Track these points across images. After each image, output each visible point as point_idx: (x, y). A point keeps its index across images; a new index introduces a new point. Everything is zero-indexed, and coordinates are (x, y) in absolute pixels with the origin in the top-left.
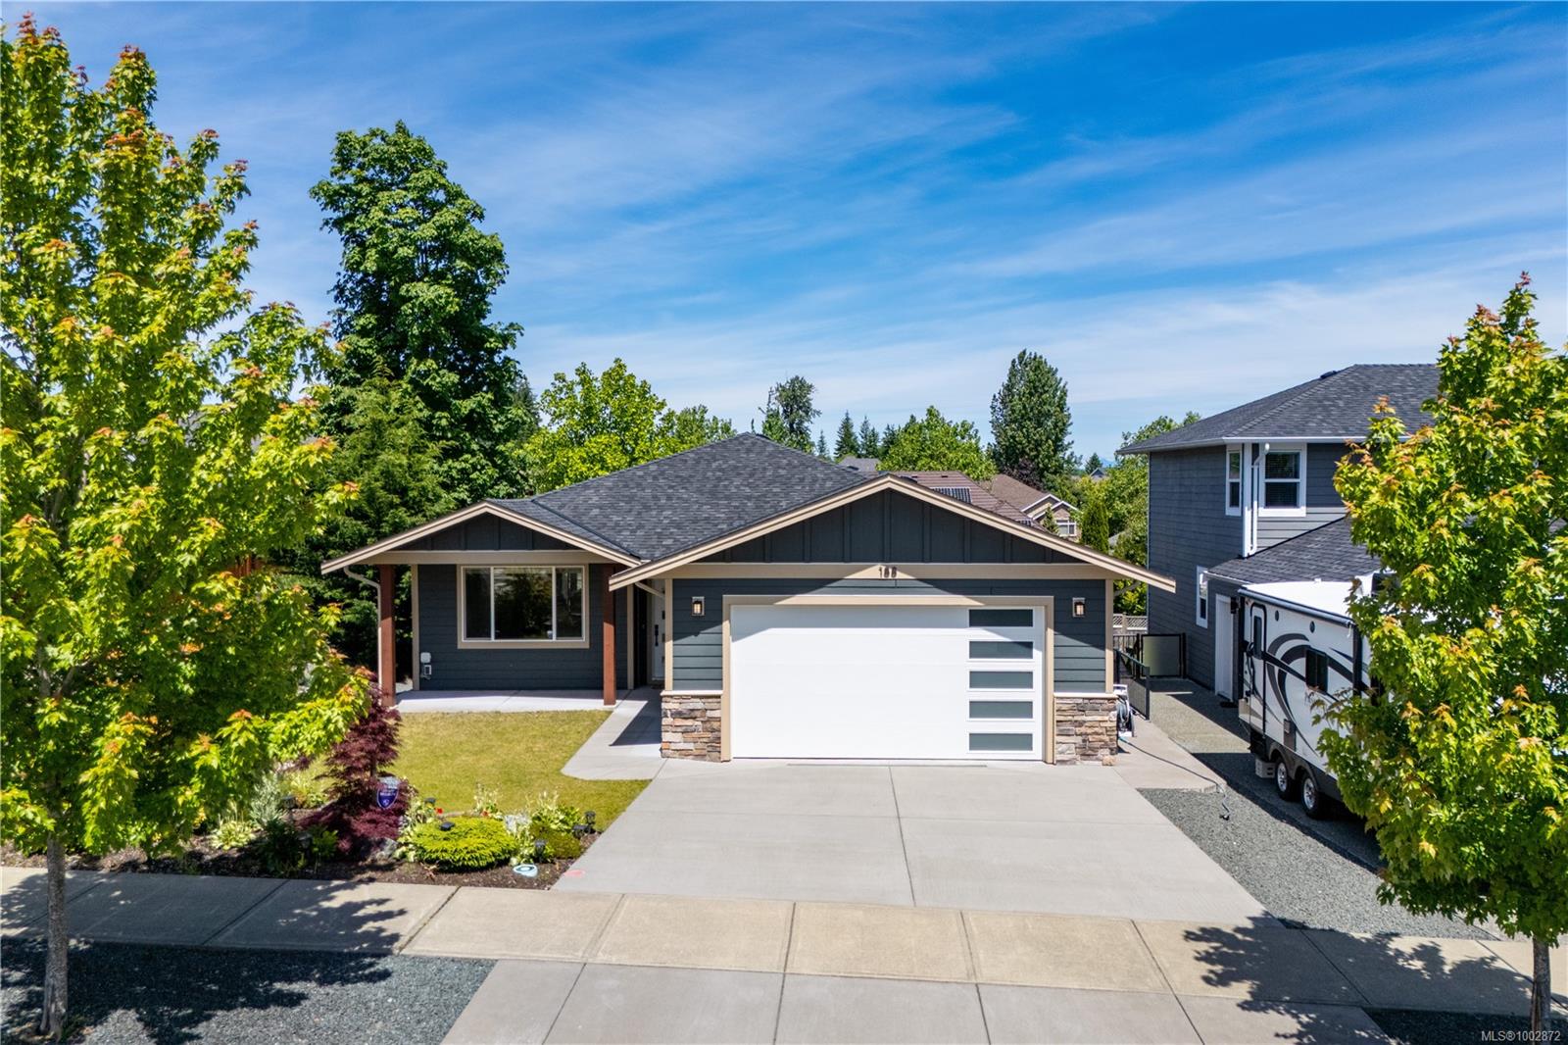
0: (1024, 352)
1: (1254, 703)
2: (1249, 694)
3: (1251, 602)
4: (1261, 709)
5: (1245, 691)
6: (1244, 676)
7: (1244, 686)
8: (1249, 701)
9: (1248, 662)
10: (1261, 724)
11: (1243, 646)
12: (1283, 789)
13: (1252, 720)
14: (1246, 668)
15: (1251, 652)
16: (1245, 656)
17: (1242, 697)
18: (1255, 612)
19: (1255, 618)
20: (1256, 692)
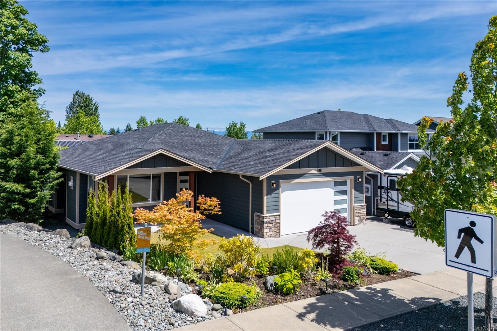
0: (78, 91)
1: (390, 203)
2: (387, 200)
3: (387, 175)
4: (396, 204)
5: (384, 200)
6: (382, 196)
7: (382, 199)
8: (386, 203)
9: (385, 192)
10: (396, 208)
11: (381, 188)
12: (409, 225)
13: (389, 207)
14: (383, 193)
15: (389, 189)
16: (383, 191)
17: (381, 202)
18: (390, 178)
19: (391, 180)
20: (392, 200)
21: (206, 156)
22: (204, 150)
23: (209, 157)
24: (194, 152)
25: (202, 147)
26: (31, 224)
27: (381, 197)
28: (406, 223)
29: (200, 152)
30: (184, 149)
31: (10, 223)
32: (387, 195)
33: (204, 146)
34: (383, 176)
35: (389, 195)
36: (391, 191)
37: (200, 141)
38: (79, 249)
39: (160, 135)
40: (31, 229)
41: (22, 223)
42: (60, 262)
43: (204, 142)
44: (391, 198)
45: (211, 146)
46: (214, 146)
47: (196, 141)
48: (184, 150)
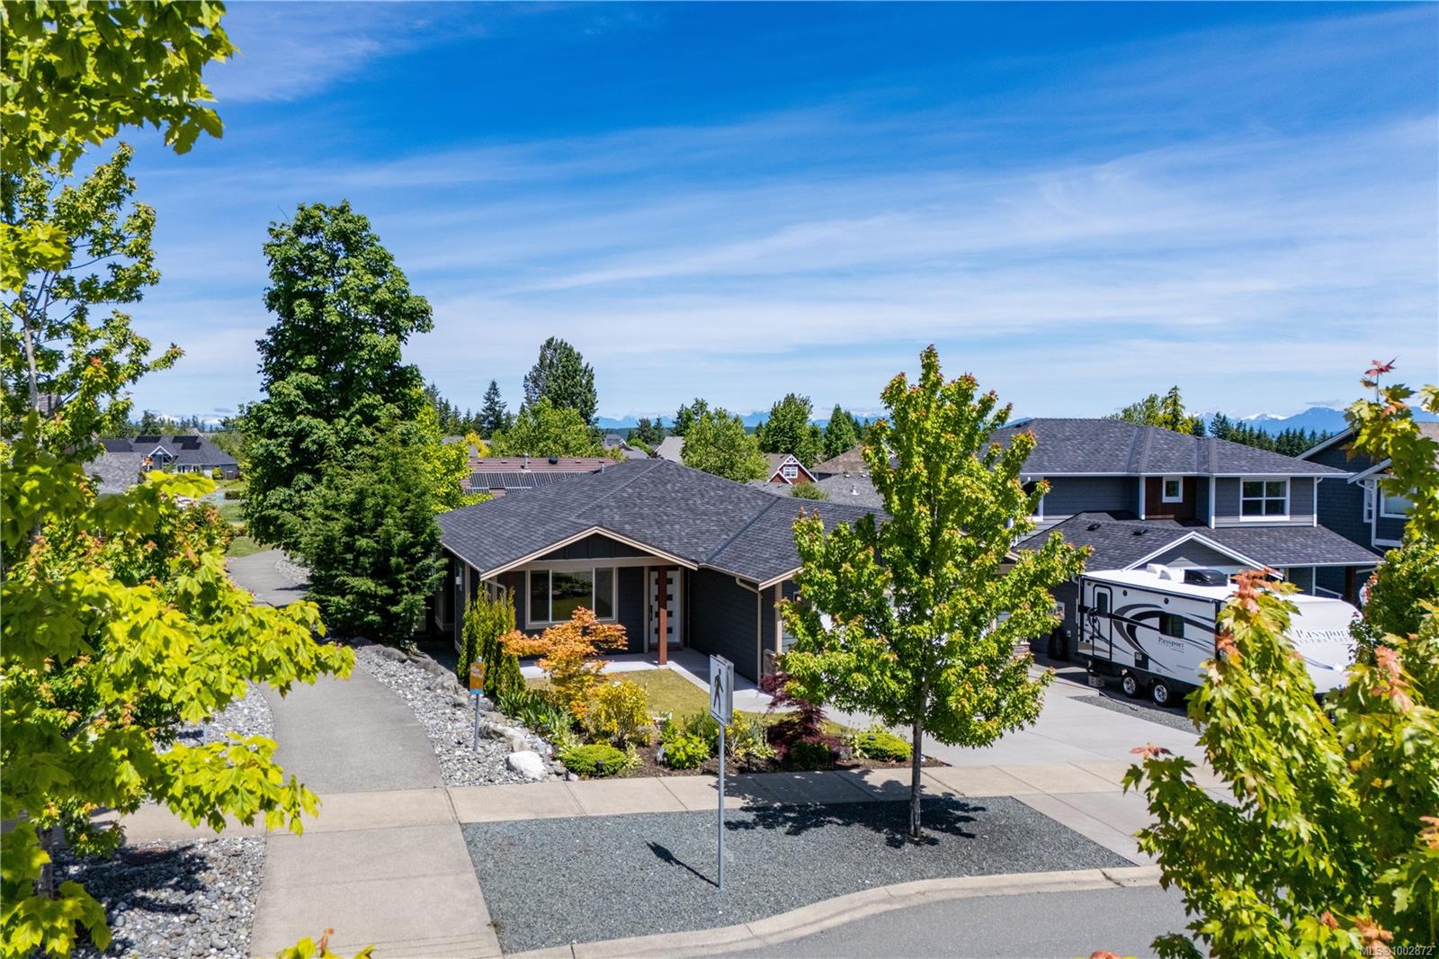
0: (552, 339)
1: (1098, 643)
2: (1092, 638)
3: (1093, 584)
4: (1107, 647)
5: (1087, 636)
6: (1085, 627)
7: (1085, 633)
8: (1091, 642)
9: (1089, 619)
10: (1107, 656)
11: (1083, 609)
12: (1130, 692)
13: (1096, 653)
14: (1086, 622)
15: (1095, 614)
16: (1086, 615)
17: (1082, 639)
18: (1098, 590)
19: (1099, 594)
20: (1100, 637)
21: (698, 535)
22: (698, 522)
23: (704, 537)
24: (677, 527)
25: (697, 515)
26: (391, 649)
27: (1082, 630)
28: (1125, 686)
29: (690, 526)
30: (659, 519)
31: (363, 645)
32: (1093, 627)
33: (704, 513)
34: (1086, 582)
35: (1096, 625)
36: (1099, 618)
37: (699, 502)
38: (439, 691)
39: (623, 490)
40: (389, 656)
41: (380, 647)
42: (402, 707)
43: (707, 503)
44: (1099, 633)
45: (718, 513)
46: (726, 511)
47: (691, 502)
48: (658, 523)
